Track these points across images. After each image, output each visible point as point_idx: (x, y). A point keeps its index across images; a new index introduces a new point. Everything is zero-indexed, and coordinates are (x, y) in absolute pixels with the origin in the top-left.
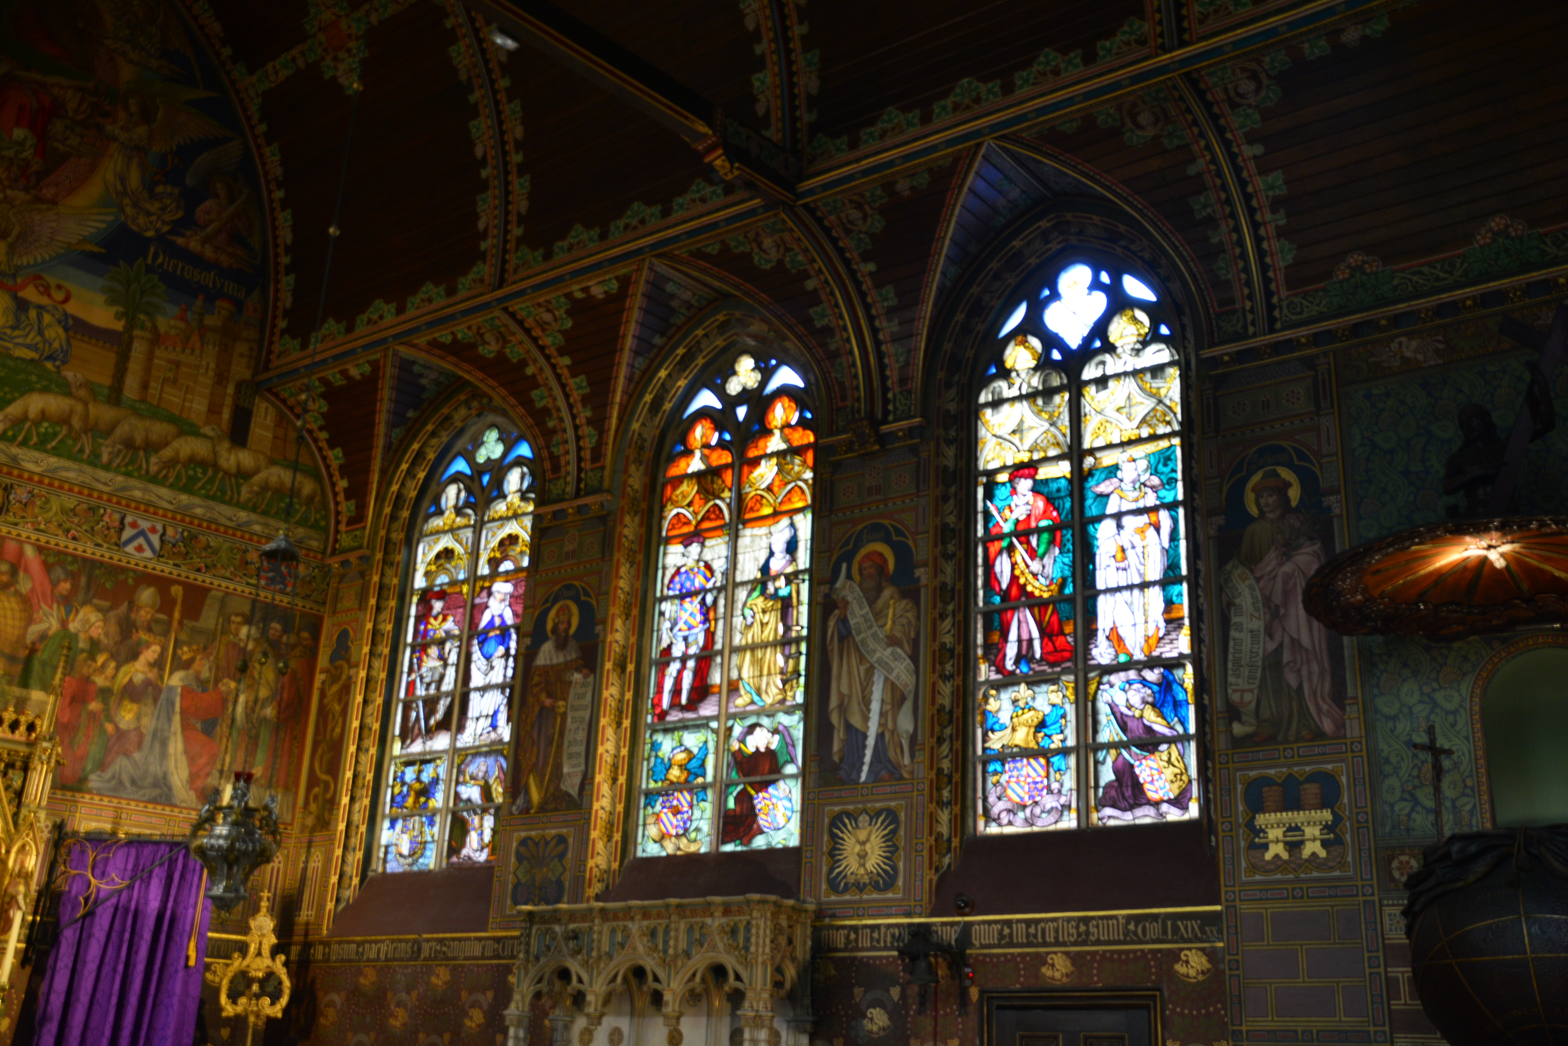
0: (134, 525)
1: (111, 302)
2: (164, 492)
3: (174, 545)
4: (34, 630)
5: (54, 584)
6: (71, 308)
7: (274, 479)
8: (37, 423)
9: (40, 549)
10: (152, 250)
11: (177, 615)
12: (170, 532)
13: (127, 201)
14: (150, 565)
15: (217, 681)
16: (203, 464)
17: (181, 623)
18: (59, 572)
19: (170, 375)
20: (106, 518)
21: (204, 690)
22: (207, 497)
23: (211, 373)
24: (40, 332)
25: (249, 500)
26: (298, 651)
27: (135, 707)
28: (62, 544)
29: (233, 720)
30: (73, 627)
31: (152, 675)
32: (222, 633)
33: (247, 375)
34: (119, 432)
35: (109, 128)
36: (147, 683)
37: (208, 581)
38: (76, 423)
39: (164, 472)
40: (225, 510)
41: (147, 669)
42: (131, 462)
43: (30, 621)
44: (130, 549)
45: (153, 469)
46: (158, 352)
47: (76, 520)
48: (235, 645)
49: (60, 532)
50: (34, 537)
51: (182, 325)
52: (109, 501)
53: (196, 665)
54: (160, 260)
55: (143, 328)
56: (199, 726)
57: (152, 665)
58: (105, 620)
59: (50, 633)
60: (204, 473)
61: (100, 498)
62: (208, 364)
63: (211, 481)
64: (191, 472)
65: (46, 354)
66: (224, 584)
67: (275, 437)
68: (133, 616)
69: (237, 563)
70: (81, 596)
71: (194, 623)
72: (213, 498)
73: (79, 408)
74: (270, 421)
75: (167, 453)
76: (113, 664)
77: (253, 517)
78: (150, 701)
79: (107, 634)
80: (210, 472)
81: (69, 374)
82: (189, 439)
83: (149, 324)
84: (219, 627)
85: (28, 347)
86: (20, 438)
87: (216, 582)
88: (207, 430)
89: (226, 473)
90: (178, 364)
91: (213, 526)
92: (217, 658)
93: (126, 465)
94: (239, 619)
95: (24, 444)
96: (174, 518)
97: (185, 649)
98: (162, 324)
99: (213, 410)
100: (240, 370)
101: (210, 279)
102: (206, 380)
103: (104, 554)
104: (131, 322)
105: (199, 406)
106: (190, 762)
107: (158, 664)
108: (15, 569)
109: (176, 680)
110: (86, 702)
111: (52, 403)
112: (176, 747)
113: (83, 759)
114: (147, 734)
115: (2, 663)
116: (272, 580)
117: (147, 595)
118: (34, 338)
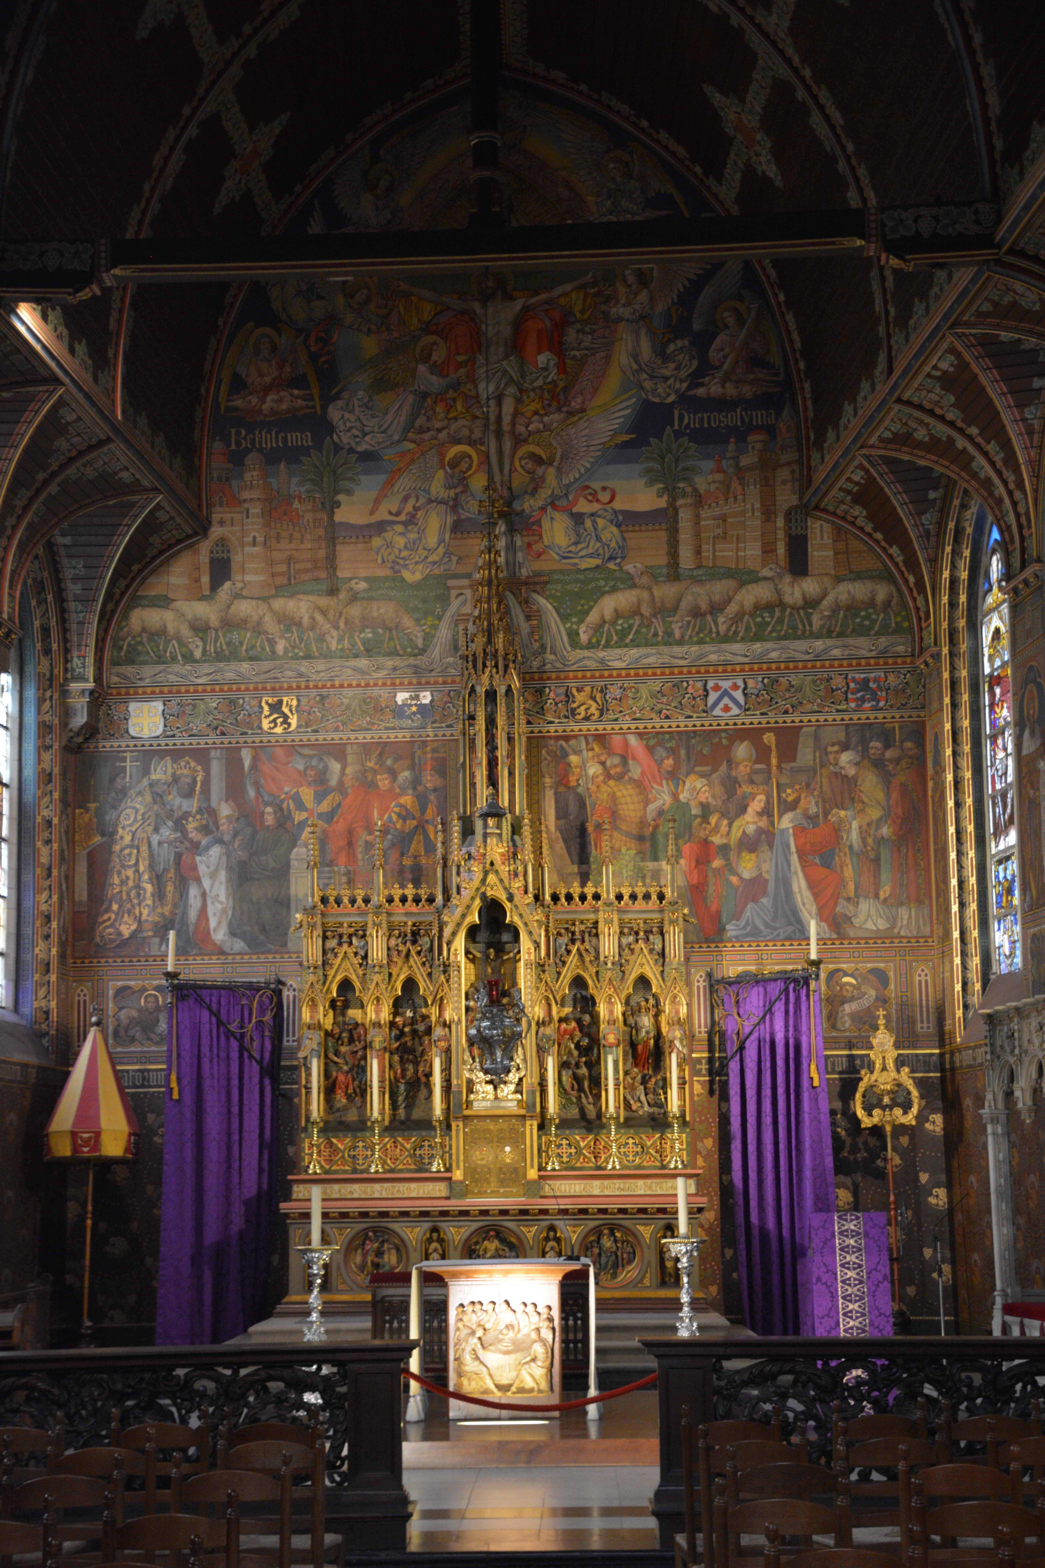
1: (651, 483)
2: (737, 647)
3: (757, 696)
4: (652, 808)
5: (659, 764)
6: (617, 505)
7: (844, 597)
8: (613, 623)
9: (641, 735)
10: (676, 413)
11: (774, 761)
12: (751, 683)
13: (644, 376)
14: (739, 722)
15: (826, 814)
16: (769, 607)
17: (779, 768)
18: (661, 752)
19: (719, 531)
20: (690, 690)
21: (816, 825)
22: (779, 638)
23: (758, 514)
24: (598, 539)
25: (822, 626)
26: (904, 764)
27: (753, 856)
28: (658, 725)
29: (851, 847)
30: (683, 797)
31: (763, 823)
32: (822, 766)
33: (794, 500)
34: (684, 605)
35: (613, 311)
36: (760, 831)
37: (797, 720)
38: (646, 610)
39: (733, 628)
40: (800, 645)
41: (756, 819)
42: (701, 630)
43: (647, 802)
44: (717, 712)
45: (723, 629)
46: (703, 514)
47: (665, 700)
48: (837, 775)
49: (653, 715)
50: (633, 726)
51: (719, 477)
52: (690, 673)
53: (802, 804)
54: (686, 421)
55: (684, 495)
56: (817, 860)
57: (760, 814)
58: (709, 784)
59: (665, 807)
60: (772, 617)
61: (681, 673)
62: (753, 505)
63: (780, 621)
64: (759, 619)
65: (606, 557)
66: (813, 719)
67: (836, 553)
68: (734, 773)
69: (822, 693)
70: (684, 768)
71: (793, 765)
72: (786, 638)
73: (645, 595)
74: (827, 540)
75: (733, 608)
76: (725, 822)
77: (830, 642)
78: (765, 848)
79: (714, 796)
80: (777, 614)
81: (629, 567)
82: (750, 587)
83: (689, 490)
84: (818, 761)
85: (590, 556)
86: (603, 642)
87: (805, 719)
88: (766, 572)
90: (724, 518)
91: (791, 665)
92: (821, 792)
93: (698, 633)
94: (836, 748)
95: (607, 645)
96: (751, 670)
97: (789, 791)
98: (701, 483)
99: (768, 550)
100: (786, 498)
101: (735, 418)
102: (755, 522)
103: (696, 723)
104: (672, 493)
105: (753, 551)
106: (816, 896)
107: (767, 812)
108: (624, 759)
109: (786, 822)
110: (709, 862)
111: (622, 599)
112: (799, 885)
113: (719, 913)
114: (770, 877)
115: (633, 844)
116: (863, 700)
117: (742, 750)
118: (594, 545)
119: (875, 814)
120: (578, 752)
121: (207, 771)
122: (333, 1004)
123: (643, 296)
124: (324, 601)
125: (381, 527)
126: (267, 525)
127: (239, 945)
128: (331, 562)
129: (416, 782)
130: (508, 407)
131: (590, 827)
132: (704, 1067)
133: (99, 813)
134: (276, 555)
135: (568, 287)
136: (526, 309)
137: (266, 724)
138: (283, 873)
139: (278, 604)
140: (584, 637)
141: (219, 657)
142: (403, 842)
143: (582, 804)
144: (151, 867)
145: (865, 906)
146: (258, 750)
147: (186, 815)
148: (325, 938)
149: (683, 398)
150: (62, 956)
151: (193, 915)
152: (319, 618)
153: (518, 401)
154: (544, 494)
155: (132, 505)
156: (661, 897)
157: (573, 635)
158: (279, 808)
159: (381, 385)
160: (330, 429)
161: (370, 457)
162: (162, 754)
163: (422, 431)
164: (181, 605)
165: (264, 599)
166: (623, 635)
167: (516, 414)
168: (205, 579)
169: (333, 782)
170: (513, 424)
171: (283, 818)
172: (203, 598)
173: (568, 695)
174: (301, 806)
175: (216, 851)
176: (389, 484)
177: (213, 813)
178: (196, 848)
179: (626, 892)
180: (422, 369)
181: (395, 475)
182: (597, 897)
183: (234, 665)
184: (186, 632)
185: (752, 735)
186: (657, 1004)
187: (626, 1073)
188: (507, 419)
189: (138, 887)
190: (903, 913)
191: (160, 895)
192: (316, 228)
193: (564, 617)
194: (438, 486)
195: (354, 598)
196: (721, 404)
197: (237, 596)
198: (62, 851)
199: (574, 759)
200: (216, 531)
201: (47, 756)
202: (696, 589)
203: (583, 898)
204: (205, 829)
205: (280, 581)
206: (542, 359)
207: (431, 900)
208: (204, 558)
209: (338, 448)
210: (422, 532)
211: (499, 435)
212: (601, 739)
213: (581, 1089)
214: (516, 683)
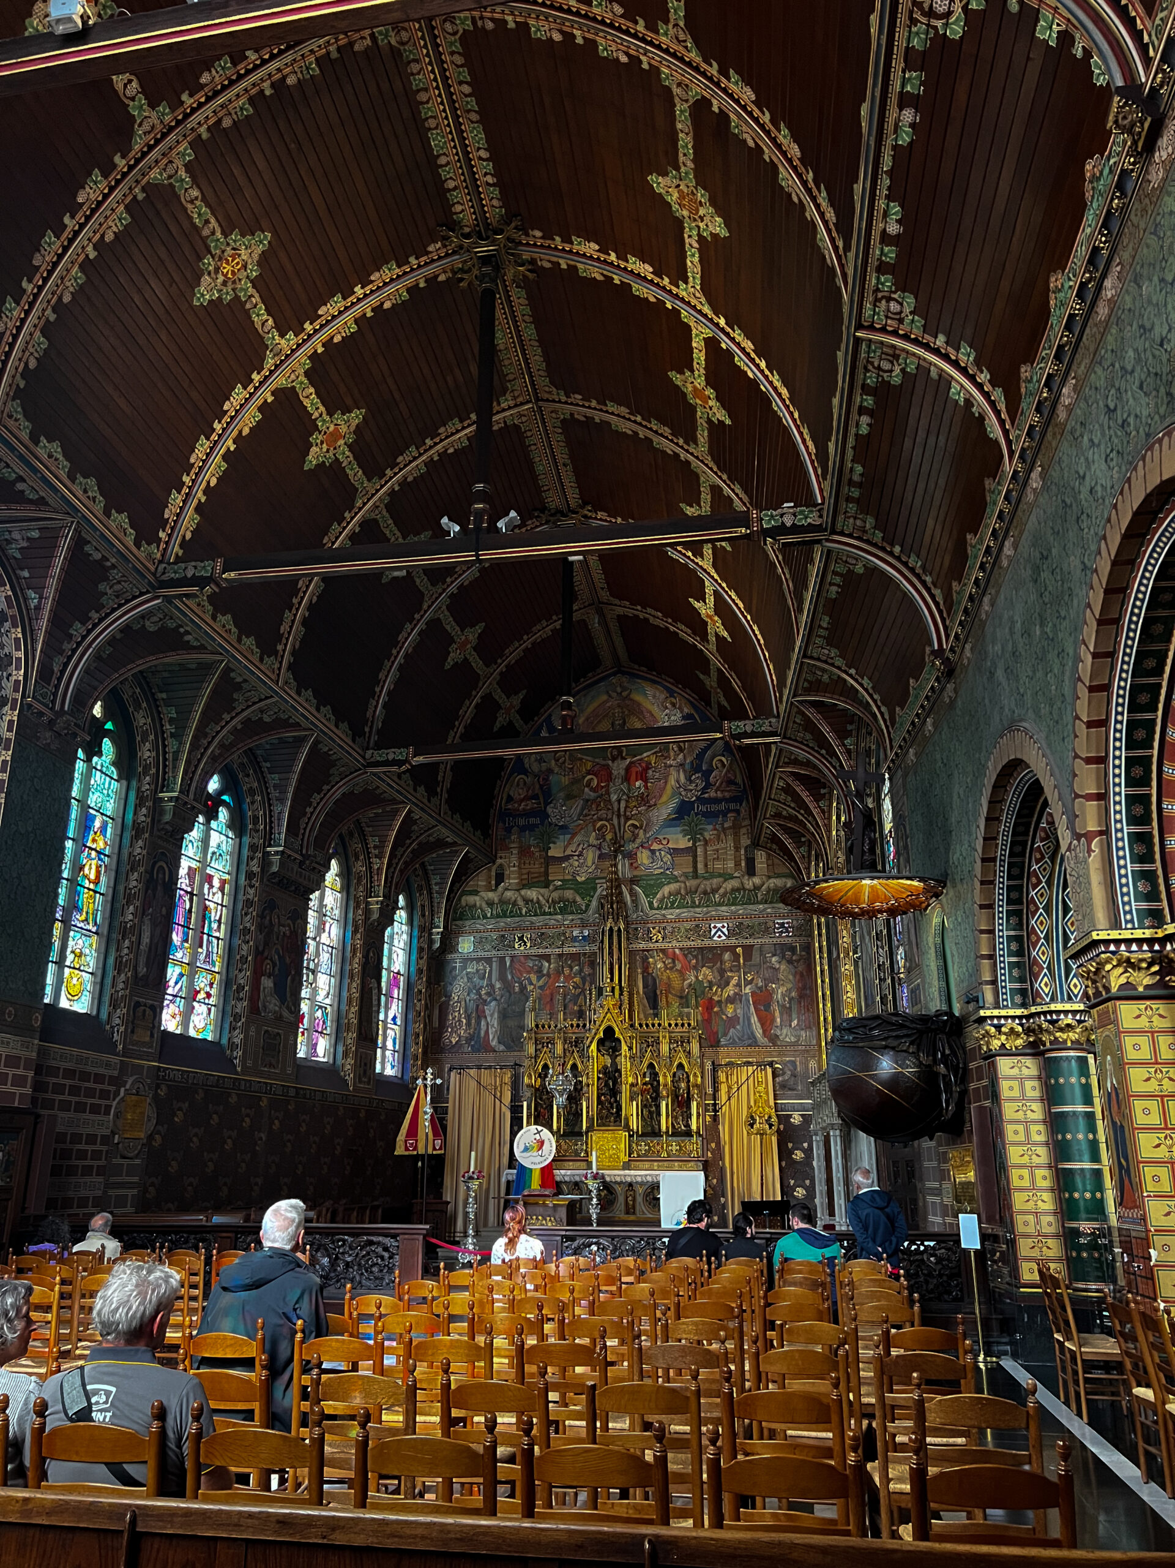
0: (715, 927)
1: (684, 836)
2: (724, 908)
3: (733, 931)
4: (686, 983)
6: (670, 845)
7: (772, 885)
8: (669, 898)
9: (681, 949)
10: (696, 805)
11: (741, 961)
12: (730, 925)
13: (682, 789)
14: (725, 943)
15: (766, 986)
16: (738, 890)
17: (744, 964)
18: (690, 957)
19: (715, 856)
20: (703, 928)
21: (761, 991)
22: (743, 904)
23: (732, 848)
24: (662, 861)
25: (762, 899)
26: (801, 962)
27: (733, 1006)
28: (689, 945)
29: (778, 1002)
30: (700, 978)
31: (737, 990)
32: (763, 964)
33: (749, 842)
34: (700, 889)
35: (668, 762)
36: (736, 994)
37: (752, 942)
38: (683, 892)
39: (722, 900)
40: (753, 907)
41: (733, 988)
42: (707, 901)
43: (684, 980)
44: (715, 938)
45: (718, 900)
46: (708, 849)
47: (692, 933)
48: (770, 967)
49: (687, 940)
50: (677, 945)
51: (716, 832)
52: (703, 920)
53: (755, 981)
54: (700, 808)
55: (700, 840)
56: (762, 1008)
57: (735, 986)
58: (712, 972)
59: (692, 983)
60: (739, 894)
61: (699, 920)
62: (730, 844)
63: (743, 896)
64: (733, 896)
65: (666, 869)
66: (759, 941)
67: (768, 865)
68: (723, 966)
69: (763, 929)
70: (700, 965)
71: (750, 963)
72: (746, 904)
73: (683, 885)
74: (763, 860)
75: (722, 891)
76: (719, 990)
77: (766, 906)
78: (738, 1002)
79: (714, 978)
80: (742, 893)
81: (675, 873)
82: (730, 881)
83: (702, 838)
84: (762, 961)
85: (658, 868)
86: (664, 907)
87: (756, 941)
88: (736, 874)
89: (750, 891)
90: (717, 850)
91: (749, 916)
92: (763, 976)
94: (770, 955)
95: (666, 908)
96: (731, 919)
97: (749, 975)
98: (707, 835)
99: (737, 864)
100: (745, 841)
101: (723, 806)
102: (731, 852)
103: (707, 943)
104: (695, 840)
105: (731, 864)
106: (762, 1025)
107: (738, 985)
108: (674, 962)
109: (748, 990)
110: (712, 1008)
111: (673, 887)
112: (754, 1019)
113: (717, 1033)
114: (741, 1016)
115: (678, 1000)
116: (782, 932)
117: (727, 956)
118: (660, 863)
119: (790, 986)
120: (653, 957)
121: (491, 967)
122: (540, 1076)
123: (681, 756)
124: (542, 891)
125: (567, 858)
126: (520, 858)
127: (502, 1048)
128: (547, 874)
129: (581, 971)
130: (623, 804)
131: (658, 992)
132: (711, 1108)
133: (445, 987)
134: (524, 871)
135: (649, 753)
136: (631, 763)
137: (516, 946)
138: (522, 1014)
139: (523, 892)
140: (656, 905)
141: (498, 916)
142: (575, 998)
143: (654, 980)
144: (466, 1012)
145: (785, 1031)
146: (512, 957)
147: (482, 987)
148: (536, 1044)
149: (698, 798)
150: (425, 1053)
151: (482, 1033)
152: (541, 898)
153: (627, 801)
154: (638, 841)
155: (457, 851)
156: (689, 1025)
157: (651, 904)
158: (521, 984)
159: (569, 797)
160: (548, 816)
161: (564, 828)
162: (472, 960)
163: (586, 815)
164: (483, 894)
165: (518, 890)
166: (673, 903)
167: (626, 807)
168: (493, 882)
169: (545, 972)
170: (625, 811)
171: (523, 988)
172: (492, 890)
173: (649, 931)
174: (531, 983)
175: (493, 1003)
176: (572, 838)
177: (492, 986)
178: (485, 1002)
179: (673, 1023)
180: (586, 789)
181: (574, 835)
182: (659, 1025)
183: (504, 920)
184: (484, 905)
185: (732, 949)
186: (688, 1077)
187: (673, 1110)
188: (622, 810)
189: (460, 1021)
190: (803, 1033)
191: (468, 1024)
192: (544, 734)
193: (647, 896)
194: (592, 840)
195: (556, 888)
196: (716, 801)
197: (507, 889)
198: (426, 1004)
199: (651, 960)
200: (499, 861)
201: (421, 962)
202: (708, 883)
203: (653, 1025)
204: (488, 994)
205: (524, 882)
206: (638, 784)
207: (584, 1026)
208: (493, 873)
209: (550, 824)
210: (585, 859)
211: (619, 816)
212: (663, 951)
213: (652, 1118)
214: (622, 926)
